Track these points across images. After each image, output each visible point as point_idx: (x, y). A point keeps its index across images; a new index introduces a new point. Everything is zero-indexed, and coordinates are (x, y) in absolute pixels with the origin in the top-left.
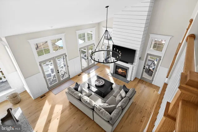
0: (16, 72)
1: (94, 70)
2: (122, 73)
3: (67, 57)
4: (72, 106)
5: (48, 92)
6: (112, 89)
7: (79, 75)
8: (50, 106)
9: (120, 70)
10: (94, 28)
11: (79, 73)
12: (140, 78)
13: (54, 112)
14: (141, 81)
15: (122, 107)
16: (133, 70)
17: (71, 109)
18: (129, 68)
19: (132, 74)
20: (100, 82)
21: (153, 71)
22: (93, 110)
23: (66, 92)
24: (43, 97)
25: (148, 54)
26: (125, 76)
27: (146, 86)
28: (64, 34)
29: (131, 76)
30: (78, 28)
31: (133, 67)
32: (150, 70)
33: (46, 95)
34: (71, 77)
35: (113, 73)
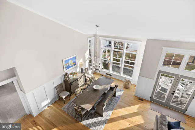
5: (147, 101)
8: (136, 111)
13: (133, 118)
23: (157, 116)
24: (141, 100)
33: (144, 100)
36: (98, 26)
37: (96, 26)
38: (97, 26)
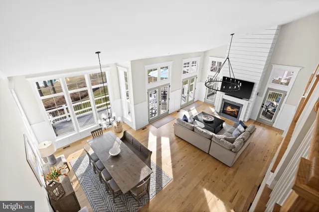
0: (120, 100)
1: (194, 107)
2: (232, 112)
3: (170, 88)
4: (179, 140)
5: (148, 125)
6: (222, 127)
7: (178, 112)
9: (229, 109)
10: (200, 58)
11: (177, 109)
12: (255, 119)
14: (258, 122)
15: (244, 140)
16: (248, 107)
17: (179, 142)
18: (242, 105)
19: (246, 113)
20: (208, 118)
21: (273, 113)
22: (211, 139)
24: (145, 129)
25: (269, 89)
26: (236, 115)
27: (265, 128)
28: (172, 62)
29: (245, 115)
30: (185, 56)
31: (249, 103)
32: (268, 111)
34: (170, 112)
35: (220, 112)
36: (100, 52)
37: (96, 53)
38: (98, 53)
